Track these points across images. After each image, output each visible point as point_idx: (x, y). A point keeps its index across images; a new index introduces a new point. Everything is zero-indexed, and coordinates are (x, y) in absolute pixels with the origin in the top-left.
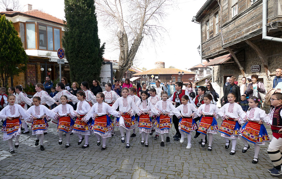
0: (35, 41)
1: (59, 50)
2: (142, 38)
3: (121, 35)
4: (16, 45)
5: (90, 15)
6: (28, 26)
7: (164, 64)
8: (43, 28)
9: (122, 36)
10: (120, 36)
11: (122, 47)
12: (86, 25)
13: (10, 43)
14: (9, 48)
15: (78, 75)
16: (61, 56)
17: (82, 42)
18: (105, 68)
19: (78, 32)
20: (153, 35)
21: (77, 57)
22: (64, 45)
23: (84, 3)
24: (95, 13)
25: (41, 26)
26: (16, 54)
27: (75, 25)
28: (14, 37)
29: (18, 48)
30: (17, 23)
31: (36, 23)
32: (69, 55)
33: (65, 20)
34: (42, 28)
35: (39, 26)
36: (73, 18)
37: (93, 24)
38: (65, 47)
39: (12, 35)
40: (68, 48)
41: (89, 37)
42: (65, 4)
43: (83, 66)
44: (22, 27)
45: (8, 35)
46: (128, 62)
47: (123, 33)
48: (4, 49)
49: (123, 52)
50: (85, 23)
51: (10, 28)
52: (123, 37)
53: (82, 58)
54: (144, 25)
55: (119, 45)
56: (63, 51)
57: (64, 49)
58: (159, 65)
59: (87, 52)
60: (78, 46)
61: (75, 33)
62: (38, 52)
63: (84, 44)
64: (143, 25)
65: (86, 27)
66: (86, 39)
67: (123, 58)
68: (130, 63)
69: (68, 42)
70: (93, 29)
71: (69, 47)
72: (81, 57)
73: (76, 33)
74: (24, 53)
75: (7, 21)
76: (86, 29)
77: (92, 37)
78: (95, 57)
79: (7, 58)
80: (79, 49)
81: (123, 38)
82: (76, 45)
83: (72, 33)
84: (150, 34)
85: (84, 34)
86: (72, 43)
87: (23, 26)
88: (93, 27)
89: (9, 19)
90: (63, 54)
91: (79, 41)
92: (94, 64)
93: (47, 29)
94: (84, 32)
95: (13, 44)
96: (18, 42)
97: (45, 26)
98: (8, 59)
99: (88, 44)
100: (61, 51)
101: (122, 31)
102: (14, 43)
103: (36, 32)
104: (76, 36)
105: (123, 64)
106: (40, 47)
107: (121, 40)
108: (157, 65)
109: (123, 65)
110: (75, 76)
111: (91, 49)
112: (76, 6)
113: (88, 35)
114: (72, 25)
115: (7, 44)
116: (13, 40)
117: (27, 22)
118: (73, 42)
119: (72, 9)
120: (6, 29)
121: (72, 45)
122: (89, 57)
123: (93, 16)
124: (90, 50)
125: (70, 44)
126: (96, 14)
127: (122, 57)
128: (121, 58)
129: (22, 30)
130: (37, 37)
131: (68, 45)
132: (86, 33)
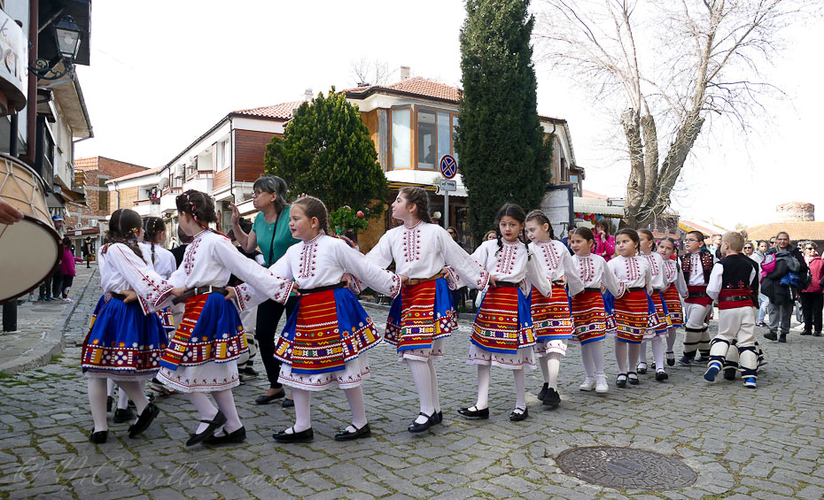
0: (409, 150)
1: (443, 158)
2: (701, 123)
3: (633, 119)
4: (362, 158)
5: (516, 69)
6: (397, 115)
7: (810, 209)
8: (428, 118)
9: (634, 124)
10: (630, 124)
11: (634, 152)
12: (505, 94)
13: (352, 152)
14: (349, 163)
15: (484, 214)
16: (448, 173)
17: (495, 136)
18: (555, 199)
19: (487, 112)
20: (741, 111)
21: (483, 171)
22: (457, 147)
23: (502, 43)
24: (529, 65)
25: (424, 115)
26: (363, 175)
27: (481, 96)
28: (359, 139)
29: (366, 162)
30: (374, 111)
31: (413, 106)
32: (466, 169)
33: (463, 89)
34: (426, 118)
35: (419, 114)
36: (476, 82)
37: (522, 90)
38: (458, 152)
39: (356, 134)
40: (464, 153)
41: (512, 122)
42: (462, 50)
43: (496, 192)
44: (383, 120)
45: (349, 135)
46: (653, 196)
47: (638, 114)
48: (340, 165)
49: (639, 167)
50: (504, 91)
51: (353, 120)
52: (638, 126)
53: (495, 174)
54: (708, 84)
55: (628, 150)
56: (454, 161)
57: (456, 156)
58: (792, 212)
59: (506, 159)
60: (485, 146)
61: (479, 115)
62: (415, 174)
63: (499, 140)
64: (705, 85)
65: (505, 100)
66: (505, 129)
67: (639, 184)
68: (661, 200)
69: (465, 138)
70: (522, 103)
71: (467, 150)
72: (491, 171)
73: (482, 117)
74: (379, 175)
75: (348, 106)
76: (504, 105)
77: (520, 123)
78: (525, 171)
79: (344, 184)
80: (487, 154)
81: (639, 128)
82: (482, 144)
83: (474, 116)
84: (732, 110)
85: (499, 116)
86: (472, 139)
87: (386, 116)
88: (522, 99)
89: (353, 102)
90: (453, 168)
91: (487, 136)
92: (522, 187)
93: (436, 120)
94: (499, 111)
95: (357, 155)
96: (368, 149)
97: (434, 112)
98: (347, 188)
99: (509, 139)
100: (449, 161)
101: (636, 110)
102: (359, 151)
103: (411, 128)
104: (482, 122)
105: (641, 201)
106: (420, 165)
107: (632, 133)
108: (785, 213)
109: (638, 206)
110: (478, 220)
111: (515, 151)
112: (485, 52)
113: (509, 118)
114: (474, 99)
115: (345, 155)
116: (357, 145)
117: (395, 108)
118: (475, 138)
119: (476, 61)
120: (345, 124)
121: (473, 146)
122: (510, 172)
123: (525, 72)
124: (512, 155)
125: (469, 143)
126: (533, 65)
127: (635, 182)
128: (634, 186)
129: (383, 125)
130: (413, 140)
131: (465, 144)
132: (505, 113)
